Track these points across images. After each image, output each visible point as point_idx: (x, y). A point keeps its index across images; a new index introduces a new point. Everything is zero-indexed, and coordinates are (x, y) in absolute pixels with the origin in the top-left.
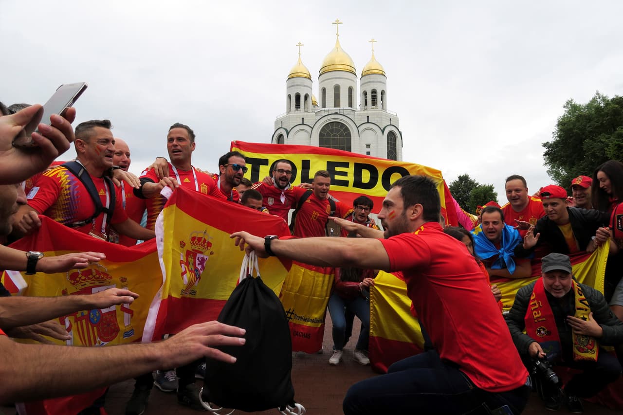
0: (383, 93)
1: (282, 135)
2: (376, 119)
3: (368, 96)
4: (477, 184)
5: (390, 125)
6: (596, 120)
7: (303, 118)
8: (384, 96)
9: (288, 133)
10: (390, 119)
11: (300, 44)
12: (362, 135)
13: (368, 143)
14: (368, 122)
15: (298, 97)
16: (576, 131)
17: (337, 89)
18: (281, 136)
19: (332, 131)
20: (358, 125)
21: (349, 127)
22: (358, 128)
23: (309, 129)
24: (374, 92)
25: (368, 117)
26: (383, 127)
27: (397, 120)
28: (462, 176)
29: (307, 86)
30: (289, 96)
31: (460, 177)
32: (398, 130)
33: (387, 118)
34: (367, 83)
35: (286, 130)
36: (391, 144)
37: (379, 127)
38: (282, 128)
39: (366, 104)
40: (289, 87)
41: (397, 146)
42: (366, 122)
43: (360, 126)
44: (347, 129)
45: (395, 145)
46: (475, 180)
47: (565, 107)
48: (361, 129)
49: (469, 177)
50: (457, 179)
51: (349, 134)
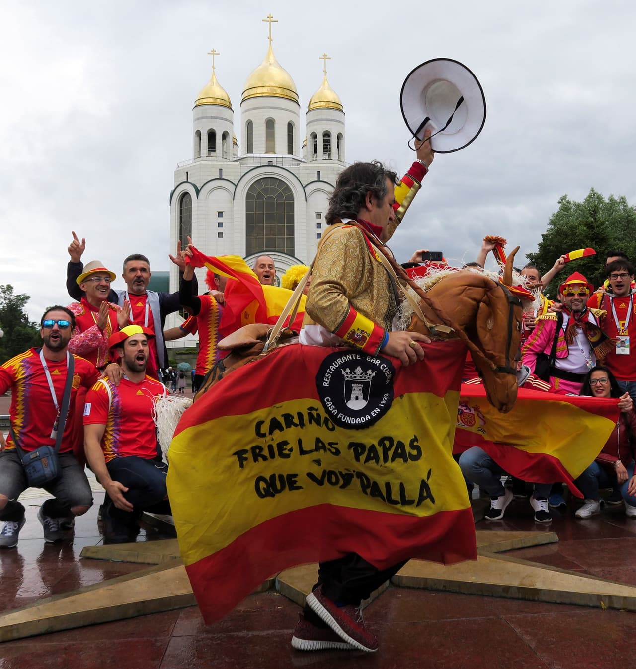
0: (340, 136)
1: (188, 193)
2: (330, 176)
3: (317, 139)
7: (221, 170)
8: (341, 141)
9: (198, 192)
11: (213, 53)
12: (310, 199)
13: (319, 211)
14: (319, 181)
15: (212, 135)
17: (270, 124)
18: (185, 195)
19: (266, 190)
20: (304, 184)
21: (291, 187)
22: (304, 188)
23: (231, 187)
24: (327, 134)
25: (319, 172)
29: (226, 120)
30: (199, 134)
34: (317, 120)
35: (195, 186)
38: (186, 182)
39: (315, 151)
40: (197, 119)
42: (316, 179)
43: (306, 185)
44: (288, 189)
48: (309, 189)
51: (291, 197)
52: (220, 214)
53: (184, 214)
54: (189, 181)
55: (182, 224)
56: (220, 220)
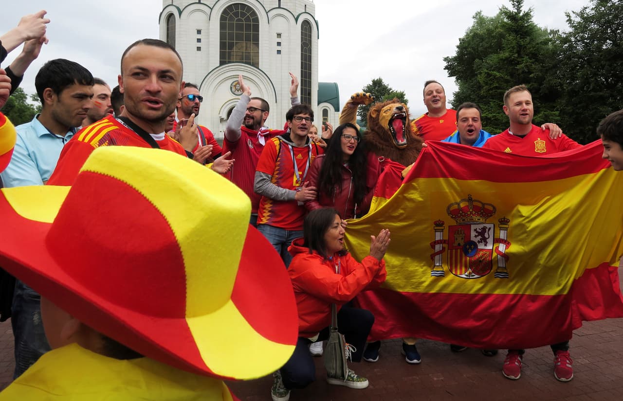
1: (173, 14)
2: (289, 4)
4: (390, 89)
5: (305, 12)
6: (487, 40)
9: (180, 13)
10: (305, 6)
12: (272, 22)
13: (279, 32)
14: (279, 8)
16: (470, 49)
18: (171, 15)
19: (236, 14)
20: (267, 10)
21: (257, 12)
22: (267, 13)
23: (208, 10)
25: (279, 1)
26: (298, 14)
27: (314, 7)
28: (376, 80)
31: (374, 81)
32: (314, 19)
33: (302, 4)
35: (178, 8)
36: (306, 35)
37: (292, 14)
38: (172, 5)
41: (313, 37)
42: (278, 6)
43: (269, 11)
44: (254, 13)
45: (310, 36)
46: (388, 85)
47: (474, 17)
48: (271, 14)
49: (383, 81)
50: (371, 83)
51: (256, 20)
52: (199, 32)
53: (169, 32)
54: (174, 4)
55: (169, 39)
56: (199, 36)
